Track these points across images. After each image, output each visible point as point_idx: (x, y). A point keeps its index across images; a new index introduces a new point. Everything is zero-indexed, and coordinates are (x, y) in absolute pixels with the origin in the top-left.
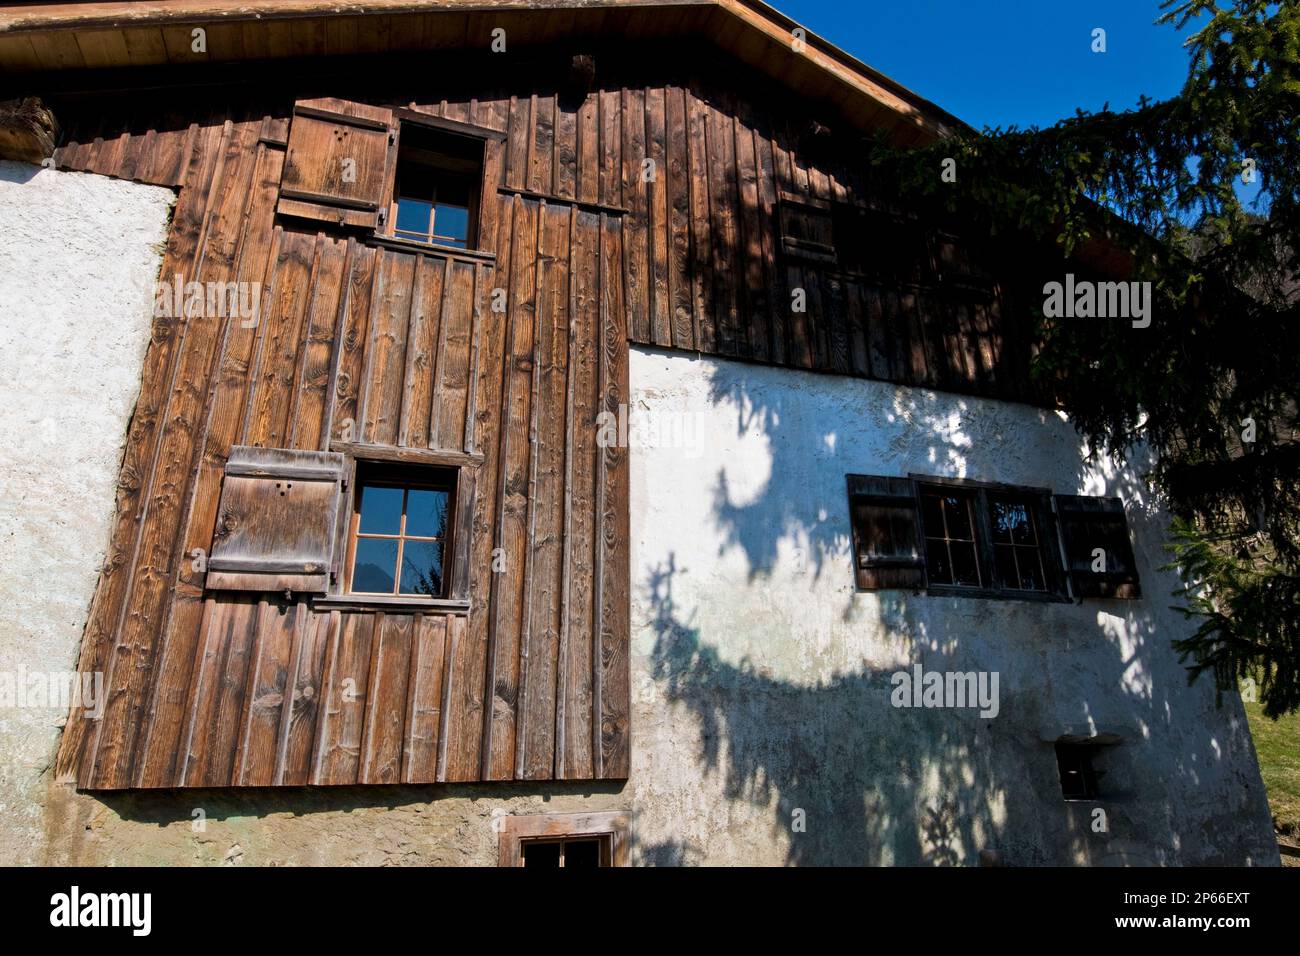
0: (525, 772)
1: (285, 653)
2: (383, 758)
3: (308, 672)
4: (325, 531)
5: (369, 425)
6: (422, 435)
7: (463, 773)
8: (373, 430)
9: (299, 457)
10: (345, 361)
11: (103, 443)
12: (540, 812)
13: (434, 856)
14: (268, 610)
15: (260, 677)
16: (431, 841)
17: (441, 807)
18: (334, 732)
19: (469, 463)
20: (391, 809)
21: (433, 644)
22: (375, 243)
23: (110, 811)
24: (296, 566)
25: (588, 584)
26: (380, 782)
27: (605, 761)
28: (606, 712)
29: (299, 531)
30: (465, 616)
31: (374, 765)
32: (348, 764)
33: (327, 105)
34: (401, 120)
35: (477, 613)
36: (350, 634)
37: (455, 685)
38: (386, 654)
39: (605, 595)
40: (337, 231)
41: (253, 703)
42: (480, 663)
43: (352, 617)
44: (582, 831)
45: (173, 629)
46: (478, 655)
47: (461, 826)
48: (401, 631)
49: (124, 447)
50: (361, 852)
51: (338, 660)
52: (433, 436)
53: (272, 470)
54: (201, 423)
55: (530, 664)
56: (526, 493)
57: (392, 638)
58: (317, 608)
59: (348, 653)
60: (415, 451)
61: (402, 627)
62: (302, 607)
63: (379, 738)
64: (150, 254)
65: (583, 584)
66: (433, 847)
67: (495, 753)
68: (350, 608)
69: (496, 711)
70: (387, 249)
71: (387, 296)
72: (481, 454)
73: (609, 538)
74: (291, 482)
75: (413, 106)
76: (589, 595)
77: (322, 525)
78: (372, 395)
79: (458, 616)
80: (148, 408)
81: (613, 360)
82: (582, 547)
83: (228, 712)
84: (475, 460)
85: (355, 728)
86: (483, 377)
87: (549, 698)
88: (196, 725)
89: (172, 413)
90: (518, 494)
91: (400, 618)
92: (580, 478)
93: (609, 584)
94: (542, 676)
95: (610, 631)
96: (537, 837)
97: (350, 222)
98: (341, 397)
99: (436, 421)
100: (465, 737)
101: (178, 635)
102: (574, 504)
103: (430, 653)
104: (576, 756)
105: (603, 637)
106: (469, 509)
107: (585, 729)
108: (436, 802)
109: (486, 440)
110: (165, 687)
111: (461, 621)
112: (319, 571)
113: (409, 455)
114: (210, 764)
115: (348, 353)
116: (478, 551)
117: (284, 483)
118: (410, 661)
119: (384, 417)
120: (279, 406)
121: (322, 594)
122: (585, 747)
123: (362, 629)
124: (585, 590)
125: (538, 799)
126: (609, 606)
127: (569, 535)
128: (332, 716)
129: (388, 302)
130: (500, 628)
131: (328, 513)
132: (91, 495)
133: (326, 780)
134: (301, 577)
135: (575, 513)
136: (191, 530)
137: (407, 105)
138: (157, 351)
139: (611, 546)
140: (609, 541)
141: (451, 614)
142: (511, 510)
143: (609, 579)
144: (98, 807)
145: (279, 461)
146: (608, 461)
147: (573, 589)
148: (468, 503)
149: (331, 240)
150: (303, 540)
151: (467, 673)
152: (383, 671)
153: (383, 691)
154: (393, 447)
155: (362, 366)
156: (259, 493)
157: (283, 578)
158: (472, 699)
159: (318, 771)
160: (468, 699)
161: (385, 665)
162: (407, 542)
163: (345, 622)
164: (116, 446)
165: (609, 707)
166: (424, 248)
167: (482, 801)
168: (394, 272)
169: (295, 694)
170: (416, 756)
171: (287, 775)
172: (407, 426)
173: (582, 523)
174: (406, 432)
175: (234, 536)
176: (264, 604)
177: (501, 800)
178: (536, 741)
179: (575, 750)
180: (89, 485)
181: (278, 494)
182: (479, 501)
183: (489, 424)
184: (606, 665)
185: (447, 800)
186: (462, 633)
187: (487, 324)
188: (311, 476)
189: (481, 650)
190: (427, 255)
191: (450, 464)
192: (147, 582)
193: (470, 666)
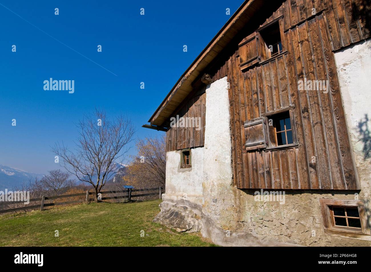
0: (322, 187)
1: (262, 161)
2: (286, 183)
3: (267, 165)
4: (262, 134)
5: (268, 108)
6: (279, 106)
7: (305, 187)
8: (269, 108)
9: (255, 120)
10: (260, 95)
11: (227, 128)
12: (332, 198)
13: (304, 207)
14: (257, 153)
15: (259, 167)
16: (303, 204)
17: (304, 195)
18: (275, 178)
19: (291, 109)
20: (293, 195)
21: (292, 156)
22: (260, 65)
23: (244, 192)
24: (259, 143)
25: (332, 132)
26: (286, 189)
27: (348, 185)
28: (345, 170)
29: (258, 136)
30: (298, 148)
31: (284, 185)
32: (278, 185)
33: (244, 41)
34: (259, 32)
35: (301, 147)
36: (273, 156)
37: (299, 165)
38: (282, 160)
39: (339, 134)
40: (252, 67)
41: (259, 172)
42: (304, 159)
43: (273, 152)
44: (346, 205)
45: (244, 159)
46: (303, 157)
47: (310, 201)
48: (284, 154)
49: (230, 127)
50: (288, 204)
51: (272, 162)
52: (281, 105)
53: (251, 125)
54: (239, 119)
55: (318, 158)
56: (308, 111)
57: (282, 156)
58: (266, 151)
59: (274, 160)
60: (278, 110)
61: (284, 153)
62: (263, 151)
63: (284, 179)
64: (226, 90)
65: (330, 133)
66: (304, 205)
67: (313, 182)
68: (272, 150)
69: (311, 171)
70: (263, 65)
71: (265, 76)
72: (294, 105)
73: (337, 117)
74: (255, 126)
75: (261, 26)
76: (333, 136)
77: (262, 133)
78: (267, 101)
79: (296, 148)
80: (232, 119)
81: (328, 61)
82: (328, 122)
83: (255, 174)
84: (292, 107)
85: (278, 176)
86: (291, 84)
87: (326, 167)
88: (251, 177)
89: (236, 119)
90: (306, 112)
91: (283, 151)
92: (324, 102)
93: (339, 131)
94: (322, 161)
95: (343, 145)
96: (332, 205)
97: (253, 64)
98: (261, 104)
99: (281, 101)
100: (304, 178)
101: (245, 160)
102: (323, 110)
103: (291, 158)
104: (337, 183)
105: (340, 147)
106: (294, 120)
107: (339, 175)
108: (302, 194)
109: (295, 101)
110: (245, 170)
111: (297, 149)
112: (263, 143)
113: (277, 112)
114: (255, 184)
115: (260, 93)
116: (298, 130)
117: (254, 126)
118: (287, 161)
119: (270, 105)
120: (251, 110)
121: (266, 148)
122: (340, 180)
123: (276, 154)
124: (332, 135)
125: (330, 195)
126: (341, 137)
127: (323, 119)
128: (273, 174)
129: (266, 77)
130: (307, 149)
131: (262, 131)
132: (227, 138)
133: (275, 188)
134: (260, 145)
135: (324, 113)
136: (243, 140)
137: (259, 27)
138: (231, 108)
139: (338, 119)
140: (337, 118)
141: (294, 148)
142: (305, 117)
143: (339, 129)
144: (242, 192)
145: (252, 122)
146: (332, 93)
147: (327, 134)
148: (293, 119)
149: (252, 70)
150: (259, 137)
151: (301, 162)
152: (282, 163)
153: (283, 168)
154: (273, 111)
155: (263, 95)
156: (250, 130)
157: (257, 146)
158: (304, 169)
159: (273, 186)
160: (303, 168)
161: (282, 162)
162: (287, 132)
163: (272, 153)
164: (229, 128)
165: (346, 168)
166: (270, 60)
167: (314, 194)
168: (265, 69)
169: (266, 170)
170: (293, 183)
171: (268, 187)
172: (275, 105)
173: (327, 115)
174: (275, 106)
175: (248, 140)
176: (256, 152)
177: (320, 194)
178: (324, 179)
179: (337, 181)
180: (226, 136)
181: (253, 129)
182: (296, 117)
183: (294, 96)
184: (343, 156)
185: (305, 194)
186: (298, 152)
187: (289, 70)
188: (257, 124)
189: (304, 156)
190: (271, 61)
191: (286, 110)
192: (239, 151)
193: (302, 160)
